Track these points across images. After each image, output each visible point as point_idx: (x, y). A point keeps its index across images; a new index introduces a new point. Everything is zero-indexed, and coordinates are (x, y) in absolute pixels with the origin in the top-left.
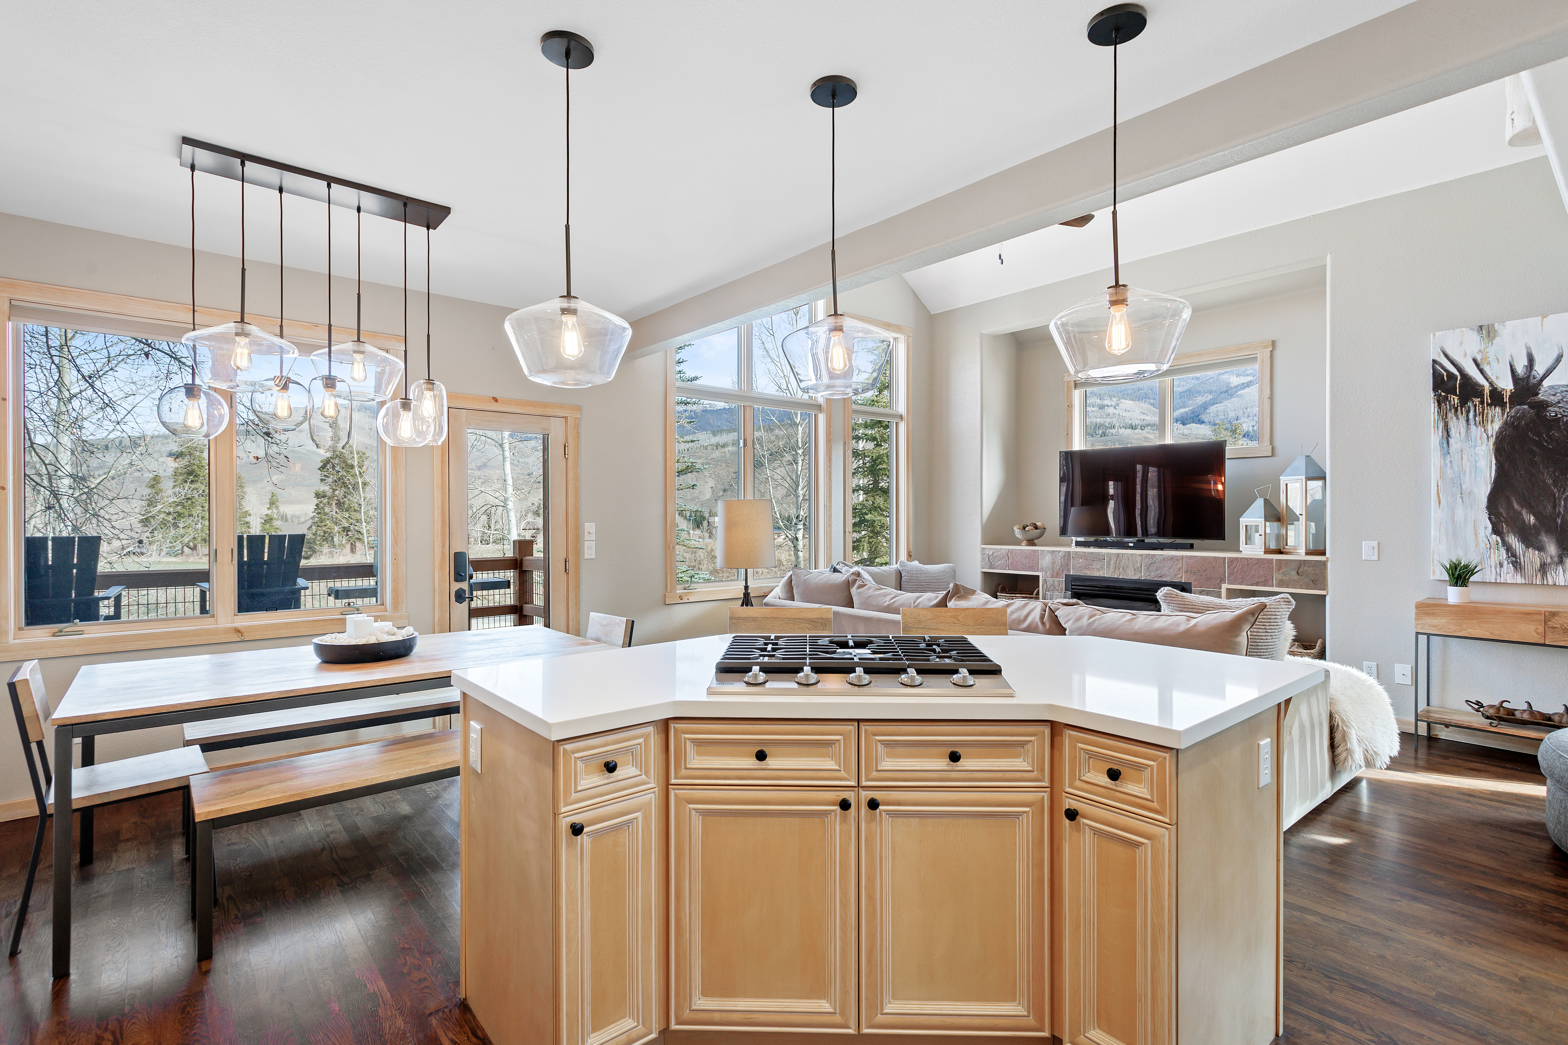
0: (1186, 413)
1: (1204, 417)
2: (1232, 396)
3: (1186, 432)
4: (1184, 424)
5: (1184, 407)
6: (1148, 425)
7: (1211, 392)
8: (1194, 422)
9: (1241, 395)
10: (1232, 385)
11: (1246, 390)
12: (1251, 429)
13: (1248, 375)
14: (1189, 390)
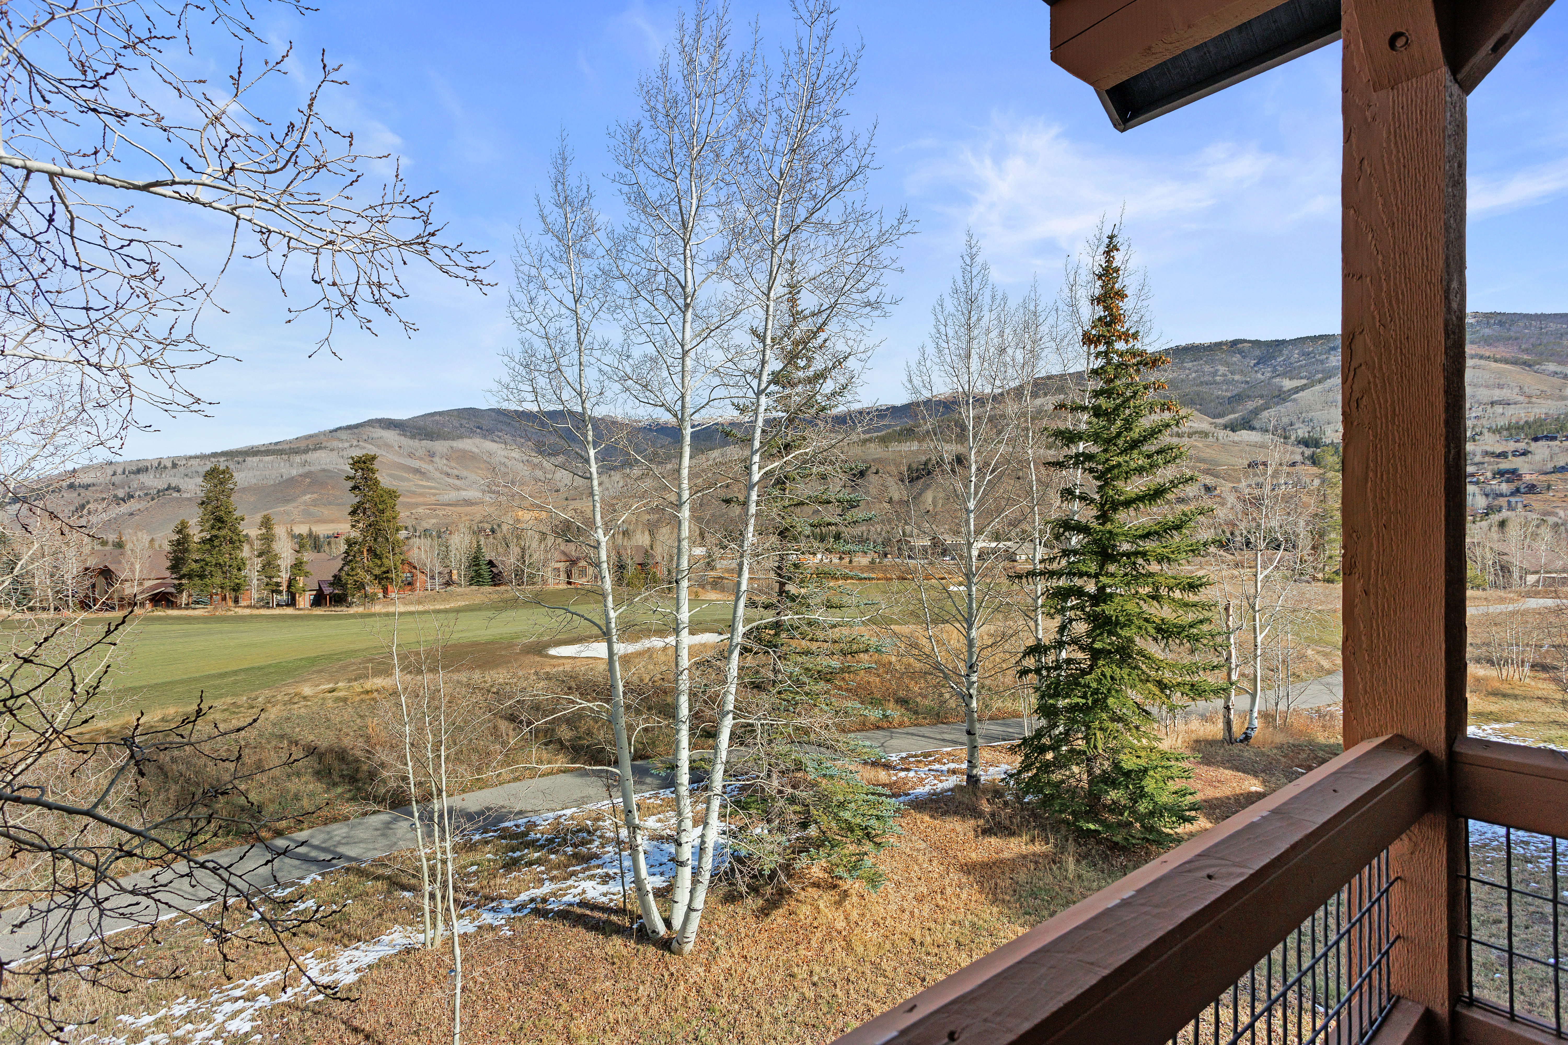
0: (1236, 419)
1: (1256, 423)
2: (1284, 400)
3: (1236, 439)
4: (1233, 430)
5: (1233, 412)
6: (1196, 433)
7: (1261, 397)
8: (1244, 428)
9: (1295, 400)
10: (1285, 389)
11: (1301, 394)
12: (1307, 435)
13: (1301, 378)
14: (1238, 395)
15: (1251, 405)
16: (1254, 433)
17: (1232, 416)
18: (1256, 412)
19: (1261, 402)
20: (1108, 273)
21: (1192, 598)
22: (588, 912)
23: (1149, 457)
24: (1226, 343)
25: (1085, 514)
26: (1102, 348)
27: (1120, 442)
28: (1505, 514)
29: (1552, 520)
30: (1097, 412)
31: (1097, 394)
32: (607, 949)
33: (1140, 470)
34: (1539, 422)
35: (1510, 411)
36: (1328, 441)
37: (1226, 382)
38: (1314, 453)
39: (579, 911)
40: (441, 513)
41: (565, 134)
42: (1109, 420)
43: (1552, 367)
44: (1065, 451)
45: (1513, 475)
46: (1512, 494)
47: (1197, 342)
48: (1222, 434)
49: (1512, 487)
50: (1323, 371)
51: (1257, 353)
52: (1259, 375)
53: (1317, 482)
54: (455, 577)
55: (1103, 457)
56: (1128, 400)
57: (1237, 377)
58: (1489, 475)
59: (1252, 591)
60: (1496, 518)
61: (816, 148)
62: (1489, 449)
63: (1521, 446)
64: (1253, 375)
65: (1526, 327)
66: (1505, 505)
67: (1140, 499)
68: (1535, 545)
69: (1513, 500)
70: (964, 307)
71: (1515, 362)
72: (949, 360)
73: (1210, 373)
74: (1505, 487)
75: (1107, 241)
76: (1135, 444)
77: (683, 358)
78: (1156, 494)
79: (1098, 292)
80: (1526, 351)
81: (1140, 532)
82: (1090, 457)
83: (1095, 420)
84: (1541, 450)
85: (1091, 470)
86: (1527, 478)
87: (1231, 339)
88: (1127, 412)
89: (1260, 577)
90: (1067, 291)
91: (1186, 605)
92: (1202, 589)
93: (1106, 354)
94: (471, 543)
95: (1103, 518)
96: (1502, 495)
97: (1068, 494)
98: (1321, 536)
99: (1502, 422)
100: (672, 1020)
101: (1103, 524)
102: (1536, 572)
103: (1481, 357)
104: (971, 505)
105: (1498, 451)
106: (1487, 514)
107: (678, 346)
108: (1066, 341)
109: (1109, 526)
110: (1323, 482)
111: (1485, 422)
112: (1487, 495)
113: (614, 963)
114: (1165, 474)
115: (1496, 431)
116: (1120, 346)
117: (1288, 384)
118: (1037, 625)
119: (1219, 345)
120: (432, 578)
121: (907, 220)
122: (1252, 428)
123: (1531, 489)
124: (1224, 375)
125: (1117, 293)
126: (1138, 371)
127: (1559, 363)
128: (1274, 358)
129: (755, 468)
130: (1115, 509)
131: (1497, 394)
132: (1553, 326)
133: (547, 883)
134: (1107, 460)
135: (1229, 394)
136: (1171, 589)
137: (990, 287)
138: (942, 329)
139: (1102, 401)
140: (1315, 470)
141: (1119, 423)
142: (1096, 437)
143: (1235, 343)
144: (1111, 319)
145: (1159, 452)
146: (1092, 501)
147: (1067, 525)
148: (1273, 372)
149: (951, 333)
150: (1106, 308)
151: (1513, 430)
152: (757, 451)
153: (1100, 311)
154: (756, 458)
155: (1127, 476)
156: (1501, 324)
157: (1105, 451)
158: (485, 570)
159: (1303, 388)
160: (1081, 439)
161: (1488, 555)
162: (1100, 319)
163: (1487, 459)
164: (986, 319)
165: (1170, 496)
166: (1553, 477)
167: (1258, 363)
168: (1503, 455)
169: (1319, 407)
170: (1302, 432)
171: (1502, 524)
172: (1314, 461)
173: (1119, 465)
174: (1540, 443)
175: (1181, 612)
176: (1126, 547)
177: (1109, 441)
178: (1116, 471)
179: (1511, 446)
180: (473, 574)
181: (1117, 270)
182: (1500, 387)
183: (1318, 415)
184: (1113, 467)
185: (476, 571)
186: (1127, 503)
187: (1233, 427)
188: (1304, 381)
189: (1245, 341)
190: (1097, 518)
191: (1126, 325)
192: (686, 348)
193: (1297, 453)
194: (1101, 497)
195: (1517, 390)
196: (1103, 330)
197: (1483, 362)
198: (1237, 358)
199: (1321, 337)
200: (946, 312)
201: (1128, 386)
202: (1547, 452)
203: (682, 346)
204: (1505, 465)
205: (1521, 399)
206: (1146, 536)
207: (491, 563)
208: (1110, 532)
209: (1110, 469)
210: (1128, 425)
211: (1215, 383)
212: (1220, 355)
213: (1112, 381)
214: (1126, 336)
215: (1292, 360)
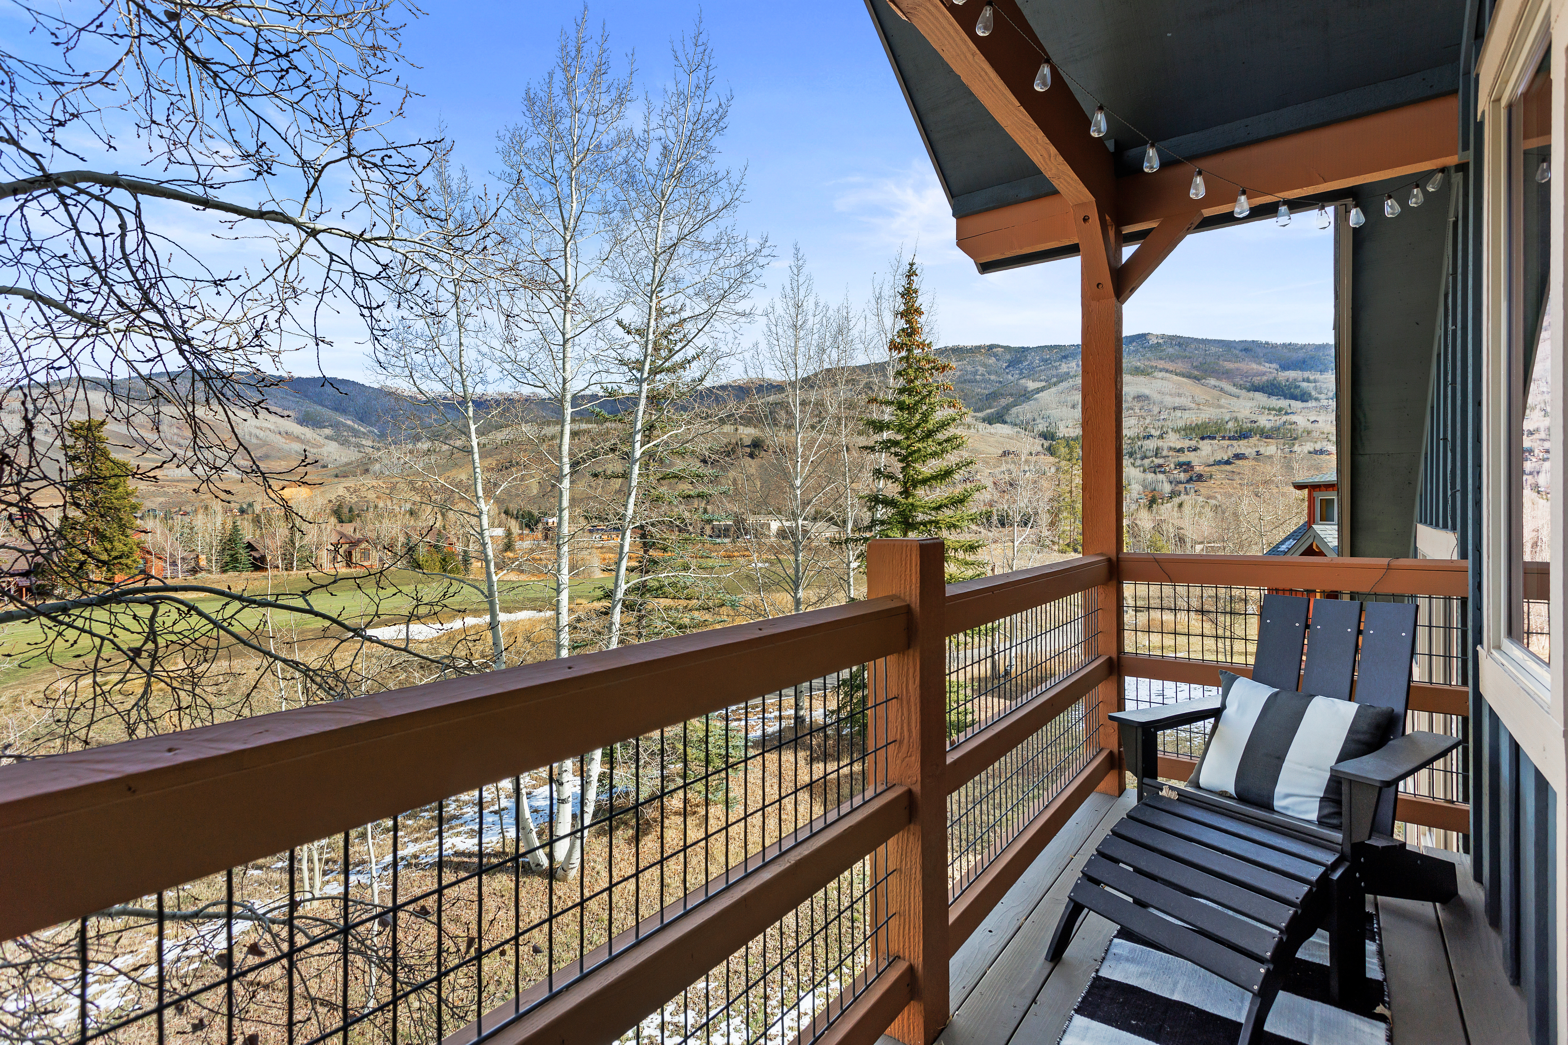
15: (1003, 402)
16: (1006, 426)
17: (989, 411)
18: (1007, 408)
19: (1011, 400)
20: (909, 294)
21: (970, 558)
22: (466, 860)
23: (940, 444)
24: (984, 347)
25: (892, 490)
26: (904, 354)
27: (919, 432)
28: (1183, 497)
29: (1213, 502)
30: (901, 406)
31: (901, 391)
32: (494, 885)
33: (934, 455)
34: (1204, 426)
35: (1187, 415)
36: (1061, 435)
37: (984, 381)
38: (1051, 445)
39: (456, 859)
40: (171, 490)
41: (443, 126)
42: (909, 413)
43: (1213, 381)
44: (878, 437)
45: (1186, 466)
46: (1188, 482)
47: (962, 345)
48: (981, 426)
49: (1187, 475)
50: (1057, 376)
51: (1008, 357)
52: (1010, 377)
53: (1053, 470)
54: (203, 563)
55: (905, 443)
56: (924, 397)
57: (993, 377)
58: (1172, 466)
59: (1011, 555)
60: (1177, 500)
61: (697, 179)
62: (1173, 445)
63: (1193, 443)
64: (1005, 376)
65: (1196, 349)
66: (1183, 490)
67: (934, 478)
68: (1201, 521)
69: (1188, 486)
70: (792, 311)
71: (1189, 376)
72: (779, 356)
73: (972, 373)
74: (1183, 476)
75: (908, 267)
76: (929, 434)
77: (564, 345)
78: (946, 474)
79: (902, 308)
80: (1196, 368)
81: (933, 505)
82: (896, 443)
83: (900, 413)
84: (1206, 447)
85: (896, 454)
86: (1197, 469)
87: (988, 344)
88: (925, 408)
89: (1016, 544)
90: (873, 302)
91: (967, 563)
92: (980, 550)
93: (907, 358)
94: (223, 524)
95: (906, 493)
96: (1181, 482)
97: (878, 473)
98: (1057, 515)
99: (1181, 424)
100: (565, 933)
101: (907, 498)
102: (1202, 543)
103: (1167, 371)
104: (798, 482)
105: (1178, 447)
106: (1171, 498)
107: (558, 333)
108: (872, 344)
109: (910, 500)
110: (1057, 470)
111: (1169, 423)
112: (1171, 483)
113: (502, 896)
114: (951, 459)
115: (1177, 431)
116: (917, 351)
117: (1031, 385)
118: (849, 585)
119: (979, 348)
120: (174, 564)
121: (767, 244)
122: (1005, 422)
123: (1200, 478)
124: (983, 375)
125: (916, 310)
126: (932, 374)
127: (1218, 379)
128: (1021, 362)
129: (638, 445)
130: (915, 487)
131: (1178, 402)
132: (1213, 349)
133: (411, 845)
134: (909, 446)
135: (987, 392)
136: (956, 550)
137: (814, 295)
138: (773, 328)
139: (905, 398)
140: (1052, 459)
141: (918, 416)
142: (900, 428)
143: (991, 347)
144: (911, 331)
145: (948, 440)
146: (897, 479)
147: (875, 500)
148: (1021, 374)
149: (780, 332)
150: (907, 322)
151: (1188, 431)
152: (639, 431)
153: (902, 324)
154: (638, 437)
155: (924, 459)
156: (1180, 345)
157: (907, 438)
158: (243, 555)
159: (1042, 389)
160: (888, 428)
161: (1171, 530)
162: (903, 330)
163: (1171, 453)
164: (810, 323)
165: (957, 476)
166: (1214, 468)
167: (1009, 366)
168: (1181, 450)
169: (1054, 406)
170: (1041, 427)
171: (1180, 505)
172: (1051, 451)
173: (919, 450)
174: (1207, 441)
175: (963, 569)
176: (921, 517)
177: (910, 430)
178: (916, 455)
179: (1187, 443)
180: (228, 559)
181: (916, 292)
182: (1180, 395)
183: (1055, 413)
184: (915, 452)
185: (232, 556)
186: (924, 482)
187: (989, 420)
188: (1043, 384)
189: (998, 346)
190: (901, 493)
191: (923, 337)
192: (567, 336)
193: (1037, 445)
194: (904, 476)
195: (1190, 399)
196: (906, 340)
197: (1168, 375)
198: (993, 360)
199: (1056, 347)
200: (776, 314)
201: (924, 386)
202: (1210, 448)
203: (563, 334)
204: (1183, 458)
205: (1193, 405)
206: (938, 508)
207: (250, 547)
208: (912, 505)
209: (911, 454)
210: (925, 418)
211: (975, 381)
212: (979, 358)
213: (912, 381)
214: (922, 345)
215: (1035, 365)
